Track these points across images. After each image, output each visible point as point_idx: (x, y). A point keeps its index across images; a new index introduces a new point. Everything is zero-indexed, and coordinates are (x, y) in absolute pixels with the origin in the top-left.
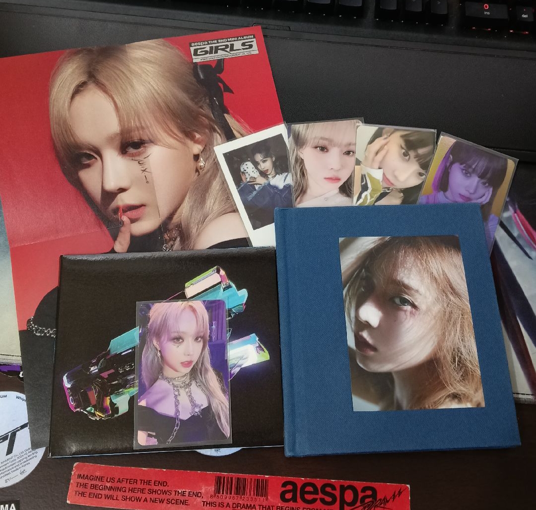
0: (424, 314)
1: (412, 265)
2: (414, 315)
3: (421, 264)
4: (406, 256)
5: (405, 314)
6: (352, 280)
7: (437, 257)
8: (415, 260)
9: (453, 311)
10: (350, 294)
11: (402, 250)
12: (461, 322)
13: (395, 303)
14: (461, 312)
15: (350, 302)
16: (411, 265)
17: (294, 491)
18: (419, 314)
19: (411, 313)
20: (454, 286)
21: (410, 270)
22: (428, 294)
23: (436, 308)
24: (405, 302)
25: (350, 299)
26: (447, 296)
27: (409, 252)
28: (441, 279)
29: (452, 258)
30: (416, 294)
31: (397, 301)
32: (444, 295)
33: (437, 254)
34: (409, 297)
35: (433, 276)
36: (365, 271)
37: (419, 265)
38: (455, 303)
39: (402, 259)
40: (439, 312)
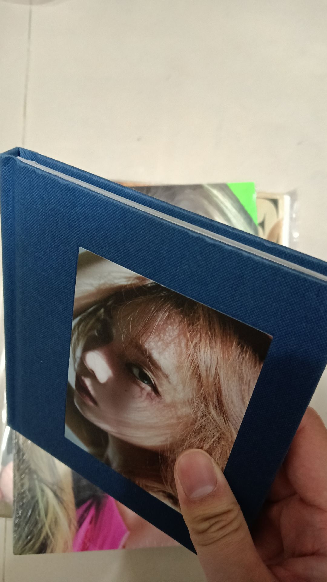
0: (164, 406)
1: (173, 340)
2: (152, 400)
3: (187, 346)
4: (169, 322)
5: (141, 392)
6: (85, 314)
7: (215, 350)
8: (179, 336)
9: (206, 427)
10: (80, 330)
11: (166, 312)
12: (213, 444)
13: (132, 372)
14: (218, 434)
15: (78, 339)
16: (170, 339)
18: (159, 402)
19: (149, 394)
20: (224, 401)
21: (167, 345)
22: (180, 387)
23: (184, 410)
24: (145, 378)
25: (78, 334)
26: (207, 406)
27: (174, 320)
28: (208, 382)
29: (241, 364)
30: (163, 378)
31: (136, 371)
32: (203, 402)
33: (219, 345)
34: (153, 377)
35: (197, 370)
36: (105, 312)
37: (183, 344)
38: (215, 421)
39: (161, 323)
40: (187, 416)
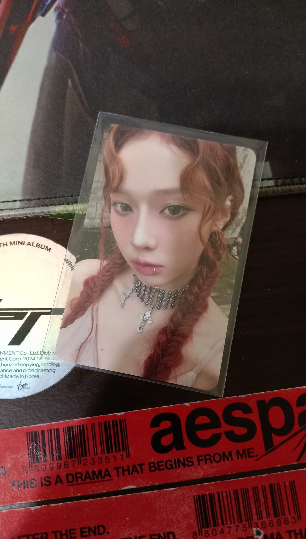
17: (175, 429)
